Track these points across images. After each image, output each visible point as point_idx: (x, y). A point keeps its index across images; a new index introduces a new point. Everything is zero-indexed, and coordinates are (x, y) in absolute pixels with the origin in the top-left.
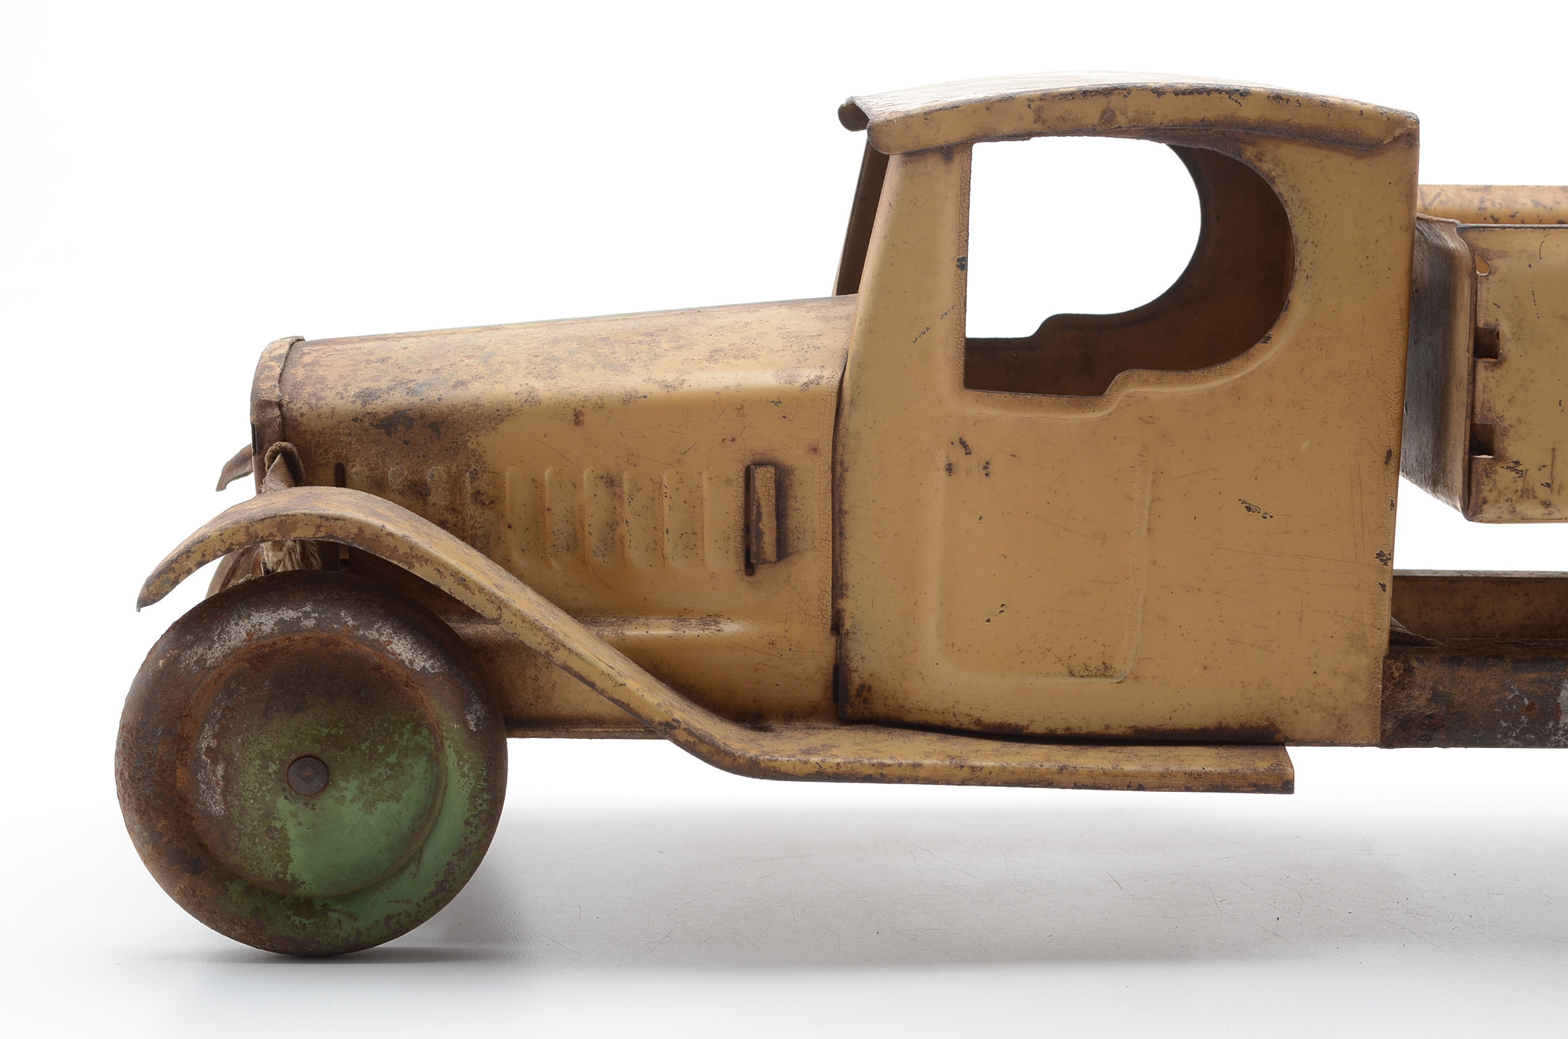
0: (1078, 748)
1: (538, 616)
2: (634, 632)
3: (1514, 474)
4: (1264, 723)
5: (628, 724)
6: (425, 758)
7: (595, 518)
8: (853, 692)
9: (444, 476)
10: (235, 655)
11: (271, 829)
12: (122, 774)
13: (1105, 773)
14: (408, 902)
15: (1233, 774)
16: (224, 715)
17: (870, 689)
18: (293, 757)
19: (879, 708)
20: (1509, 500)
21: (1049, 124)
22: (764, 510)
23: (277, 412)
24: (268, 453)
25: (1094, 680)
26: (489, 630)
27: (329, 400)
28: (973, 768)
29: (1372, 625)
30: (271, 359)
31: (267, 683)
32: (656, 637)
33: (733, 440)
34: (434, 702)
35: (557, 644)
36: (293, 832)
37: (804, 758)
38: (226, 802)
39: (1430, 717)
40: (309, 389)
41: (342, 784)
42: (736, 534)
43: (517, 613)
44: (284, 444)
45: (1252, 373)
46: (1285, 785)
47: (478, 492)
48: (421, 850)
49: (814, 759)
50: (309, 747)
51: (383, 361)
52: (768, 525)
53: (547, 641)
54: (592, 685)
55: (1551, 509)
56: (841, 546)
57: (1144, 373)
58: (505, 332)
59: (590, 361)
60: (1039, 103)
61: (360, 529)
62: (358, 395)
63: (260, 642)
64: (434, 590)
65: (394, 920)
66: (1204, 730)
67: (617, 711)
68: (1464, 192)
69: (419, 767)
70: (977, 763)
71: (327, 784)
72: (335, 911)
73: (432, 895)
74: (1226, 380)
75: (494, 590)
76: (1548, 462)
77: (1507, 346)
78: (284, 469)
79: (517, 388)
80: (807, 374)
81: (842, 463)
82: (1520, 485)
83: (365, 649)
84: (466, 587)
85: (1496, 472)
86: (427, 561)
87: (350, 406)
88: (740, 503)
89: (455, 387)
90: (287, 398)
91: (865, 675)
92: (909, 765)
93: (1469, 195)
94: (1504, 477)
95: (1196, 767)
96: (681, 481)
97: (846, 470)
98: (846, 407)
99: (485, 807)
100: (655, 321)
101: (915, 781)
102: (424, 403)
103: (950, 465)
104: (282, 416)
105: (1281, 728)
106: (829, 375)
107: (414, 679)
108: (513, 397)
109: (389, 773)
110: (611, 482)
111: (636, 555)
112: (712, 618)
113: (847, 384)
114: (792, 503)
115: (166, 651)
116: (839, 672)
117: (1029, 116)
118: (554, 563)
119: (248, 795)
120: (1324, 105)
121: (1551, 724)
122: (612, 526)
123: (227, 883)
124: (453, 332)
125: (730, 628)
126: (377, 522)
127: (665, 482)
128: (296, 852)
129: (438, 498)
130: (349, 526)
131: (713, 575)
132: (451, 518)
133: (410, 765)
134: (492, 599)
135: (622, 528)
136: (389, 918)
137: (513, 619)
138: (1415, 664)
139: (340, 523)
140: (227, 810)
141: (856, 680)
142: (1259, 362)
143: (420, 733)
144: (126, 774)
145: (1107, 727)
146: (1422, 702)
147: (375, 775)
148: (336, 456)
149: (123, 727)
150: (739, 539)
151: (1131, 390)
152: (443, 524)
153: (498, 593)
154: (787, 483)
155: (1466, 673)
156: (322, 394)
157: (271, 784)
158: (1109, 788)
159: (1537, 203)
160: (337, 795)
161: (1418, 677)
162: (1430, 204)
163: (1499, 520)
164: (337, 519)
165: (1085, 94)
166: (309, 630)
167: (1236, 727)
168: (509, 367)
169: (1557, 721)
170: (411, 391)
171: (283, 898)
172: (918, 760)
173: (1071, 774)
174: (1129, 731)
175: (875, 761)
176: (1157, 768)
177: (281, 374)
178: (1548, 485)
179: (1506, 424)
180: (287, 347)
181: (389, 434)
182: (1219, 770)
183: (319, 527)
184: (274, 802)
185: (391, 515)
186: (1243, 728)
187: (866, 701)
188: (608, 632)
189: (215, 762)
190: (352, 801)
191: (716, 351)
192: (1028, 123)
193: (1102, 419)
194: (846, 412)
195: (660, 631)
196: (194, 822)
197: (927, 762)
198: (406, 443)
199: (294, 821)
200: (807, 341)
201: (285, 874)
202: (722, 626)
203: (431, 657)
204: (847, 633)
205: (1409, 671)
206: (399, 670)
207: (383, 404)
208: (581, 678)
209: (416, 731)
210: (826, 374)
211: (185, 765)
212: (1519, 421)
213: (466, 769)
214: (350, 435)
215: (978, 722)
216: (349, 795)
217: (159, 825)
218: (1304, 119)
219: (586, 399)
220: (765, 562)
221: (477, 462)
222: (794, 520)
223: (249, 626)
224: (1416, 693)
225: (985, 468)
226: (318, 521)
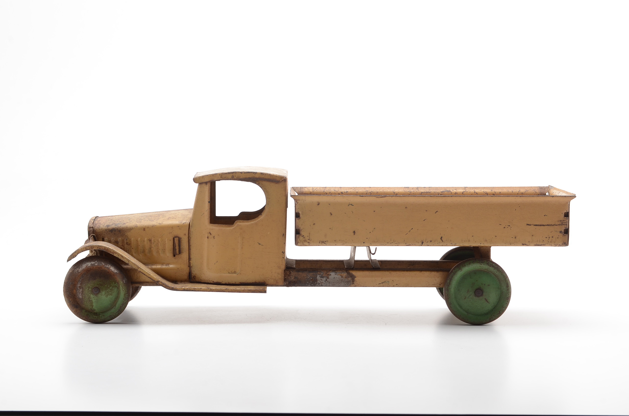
0: (230, 286)
1: (135, 263)
2: (154, 267)
3: (303, 238)
4: (263, 282)
5: (153, 283)
6: (116, 288)
7: (147, 247)
8: (192, 277)
9: (121, 240)
10: (84, 270)
11: (90, 300)
12: (64, 291)
13: (234, 290)
14: (113, 313)
15: (256, 290)
16: (82, 281)
17: (195, 276)
18: (93, 287)
19: (197, 280)
20: (302, 242)
21: (223, 178)
22: (176, 245)
23: (92, 229)
24: (90, 236)
25: (233, 274)
26: (128, 266)
27: (101, 227)
28: (211, 289)
29: (282, 264)
30: (92, 220)
31: (89, 275)
32: (158, 268)
33: (171, 233)
34: (118, 278)
35: (139, 268)
36: (94, 301)
37: (182, 287)
38: (82, 295)
39: (294, 281)
40: (98, 225)
41: (102, 292)
42: (172, 249)
43: (132, 262)
44: (93, 234)
45: (259, 221)
46: (265, 292)
47: (127, 243)
48: (116, 304)
49: (183, 287)
50: (96, 286)
51: (111, 220)
52: (177, 248)
53: (137, 267)
54: (145, 275)
55: (310, 244)
56: (190, 251)
57: (240, 221)
58: (134, 215)
59: (147, 220)
60: (221, 175)
61: (105, 248)
62: (106, 226)
63: (88, 268)
64: (118, 258)
65: (111, 316)
66: (253, 283)
67: (151, 281)
68: (321, 188)
69: (115, 289)
70: (212, 288)
71: (99, 292)
72: (101, 315)
73: (118, 312)
74: (254, 222)
75: (128, 258)
76: (309, 235)
77: (301, 216)
78: (93, 239)
79: (134, 224)
80: (184, 222)
81: (190, 237)
82: (304, 239)
83: (106, 269)
84: (123, 258)
85: (300, 237)
86: (116, 253)
87: (105, 228)
88: (172, 244)
89: (123, 224)
90: (94, 226)
91: (194, 274)
92: (200, 288)
93: (322, 189)
94: (301, 238)
95: (250, 289)
96: (162, 240)
97: (191, 238)
98: (190, 227)
99: (127, 296)
100: (161, 213)
101: (201, 291)
102: (118, 227)
103: (208, 237)
104: (93, 229)
105: (266, 282)
106: (188, 222)
107: (114, 274)
108: (133, 226)
109: (110, 290)
110: (150, 241)
111: (155, 253)
112: (168, 264)
113: (190, 223)
114: (181, 244)
115: (72, 269)
116: (190, 273)
117: (220, 177)
118: (140, 255)
119: (86, 294)
120: (270, 175)
121: (316, 282)
122: (150, 248)
123: (82, 310)
124: (125, 215)
125: (171, 266)
126: (108, 247)
127: (159, 240)
128: (94, 304)
129: (120, 244)
130: (103, 247)
131: (168, 257)
132: (122, 247)
133: (114, 289)
134: (127, 260)
135: (152, 249)
136: (110, 316)
137: (131, 263)
138: (291, 272)
139: (101, 247)
140: (82, 297)
141: (193, 275)
142: (260, 219)
143: (116, 284)
144: (65, 291)
145: (236, 282)
146: (293, 278)
147: (108, 291)
148: (103, 236)
149: (64, 282)
150: (172, 250)
151: (238, 224)
152: (121, 248)
153: (129, 259)
154: (181, 240)
155: (300, 273)
156: (100, 226)
157: (90, 292)
158: (234, 292)
159: (334, 190)
160: (101, 294)
161: (292, 274)
162: (314, 191)
163: (301, 246)
164: (101, 246)
165: (229, 173)
166: (96, 266)
167: (258, 282)
168: (133, 221)
169: (317, 282)
170: (116, 225)
171: (92, 312)
172: (201, 288)
173: (228, 290)
174: (239, 283)
175: (194, 288)
176: (243, 289)
177: (93, 222)
178: (309, 239)
179: (301, 229)
180: (95, 218)
181: (112, 232)
182: (253, 289)
183: (98, 247)
184: (90, 295)
185: (111, 246)
186: (259, 282)
187: (195, 279)
188: (150, 267)
189: (80, 289)
190: (104, 295)
191: (169, 218)
192: (219, 178)
193: (233, 229)
194: (190, 228)
195: (158, 267)
196: (77, 299)
197: (203, 288)
198: (115, 234)
199: (94, 299)
200: (185, 216)
201: (92, 308)
202: (169, 266)
203: (117, 270)
204: (191, 267)
205: (290, 273)
206: (112, 273)
207: (110, 227)
208: (143, 273)
209: (115, 283)
210: (187, 221)
211: (75, 289)
212: (303, 228)
213: (123, 290)
214: (105, 233)
215: (213, 282)
216: (103, 294)
217: (71, 300)
218: (266, 177)
219: (146, 226)
220: (177, 254)
221: (127, 237)
222: (182, 247)
223: (86, 265)
224: (292, 277)
225: (214, 237)
226: (98, 246)
